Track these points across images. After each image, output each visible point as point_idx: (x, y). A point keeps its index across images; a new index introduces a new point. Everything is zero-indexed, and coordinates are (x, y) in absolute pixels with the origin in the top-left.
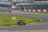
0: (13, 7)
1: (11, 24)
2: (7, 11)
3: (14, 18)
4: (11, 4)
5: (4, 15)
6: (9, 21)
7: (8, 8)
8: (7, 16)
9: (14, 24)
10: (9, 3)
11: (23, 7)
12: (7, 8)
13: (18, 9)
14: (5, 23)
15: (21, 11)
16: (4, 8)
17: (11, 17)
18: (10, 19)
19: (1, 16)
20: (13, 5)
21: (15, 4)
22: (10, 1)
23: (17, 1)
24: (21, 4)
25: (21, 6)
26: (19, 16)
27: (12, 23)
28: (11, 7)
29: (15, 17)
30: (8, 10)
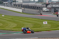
0: (45, 9)
1: (42, 30)
2: (36, 14)
3: (45, 23)
4: (41, 5)
5: (33, 19)
6: (39, 26)
7: (39, 11)
8: (37, 20)
9: (46, 30)
10: (39, 5)
11: (57, 9)
12: (37, 10)
13: (51, 11)
14: (34, 29)
15: (54, 14)
16: (33, 10)
17: (41, 21)
18: (40, 24)
19: (29, 20)
20: (44, 7)
21: (46, 6)
22: (41, 2)
23: (50, 2)
24: (54, 6)
25: (55, 8)
26: (51, 20)
27: (43, 28)
28: (42, 9)
29: (47, 22)
30: (39, 13)
